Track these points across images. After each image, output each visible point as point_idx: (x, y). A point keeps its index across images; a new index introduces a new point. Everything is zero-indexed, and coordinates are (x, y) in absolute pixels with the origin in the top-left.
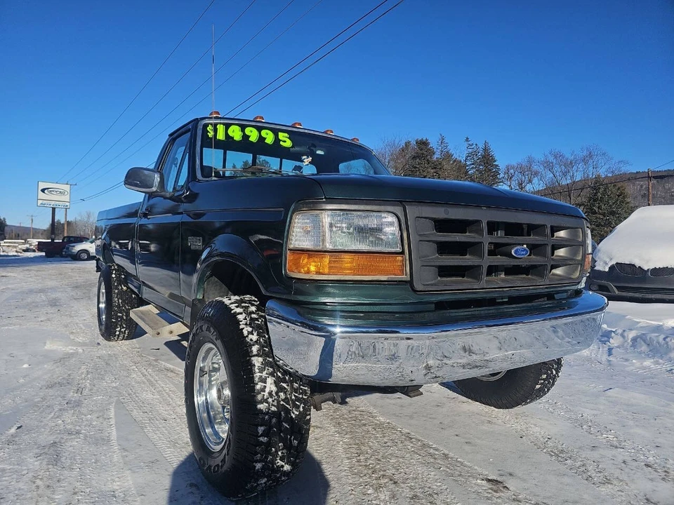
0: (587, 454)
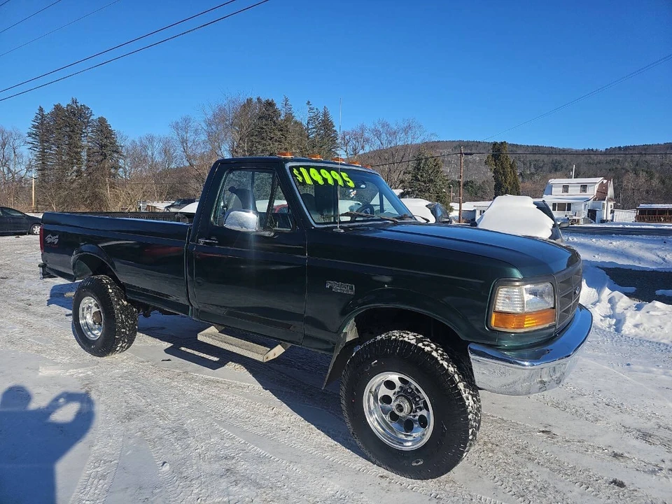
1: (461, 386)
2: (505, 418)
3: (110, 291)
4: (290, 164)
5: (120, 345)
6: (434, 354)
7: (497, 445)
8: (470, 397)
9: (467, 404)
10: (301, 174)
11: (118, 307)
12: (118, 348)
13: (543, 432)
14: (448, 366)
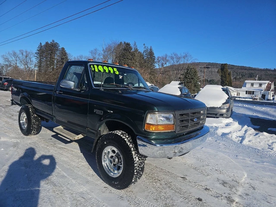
0: (202, 168)
1: (133, 153)
2: (170, 171)
3: (30, 110)
4: (90, 63)
5: (33, 132)
6: (126, 139)
7: (159, 181)
8: (137, 158)
9: (135, 160)
10: (94, 67)
11: (33, 117)
12: (32, 133)
13: (182, 178)
14: (130, 144)
